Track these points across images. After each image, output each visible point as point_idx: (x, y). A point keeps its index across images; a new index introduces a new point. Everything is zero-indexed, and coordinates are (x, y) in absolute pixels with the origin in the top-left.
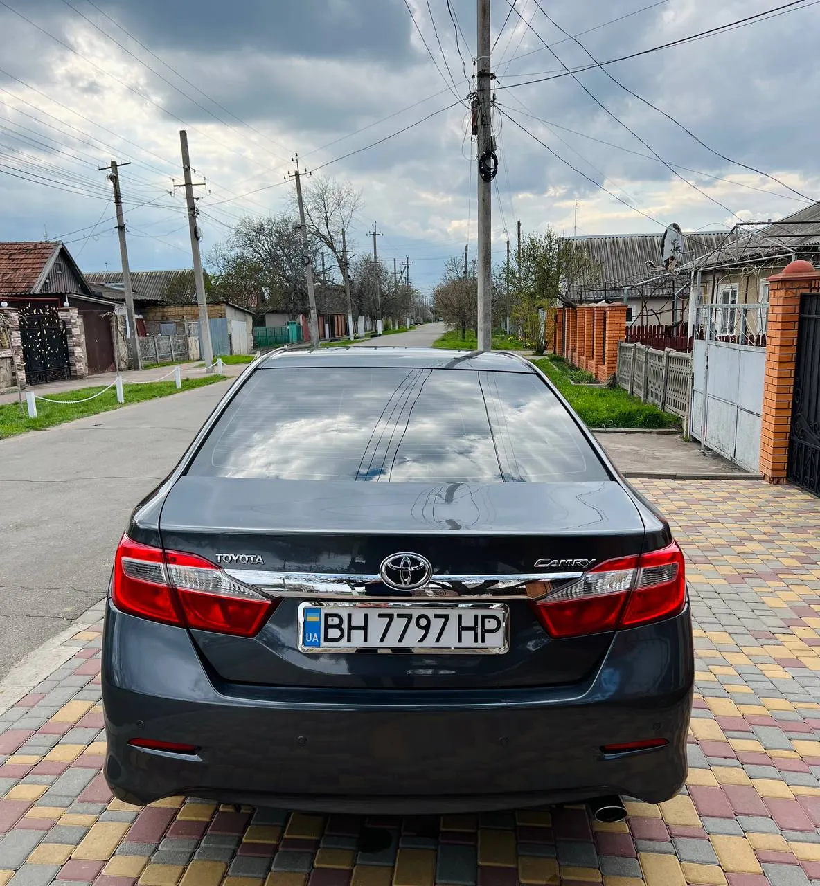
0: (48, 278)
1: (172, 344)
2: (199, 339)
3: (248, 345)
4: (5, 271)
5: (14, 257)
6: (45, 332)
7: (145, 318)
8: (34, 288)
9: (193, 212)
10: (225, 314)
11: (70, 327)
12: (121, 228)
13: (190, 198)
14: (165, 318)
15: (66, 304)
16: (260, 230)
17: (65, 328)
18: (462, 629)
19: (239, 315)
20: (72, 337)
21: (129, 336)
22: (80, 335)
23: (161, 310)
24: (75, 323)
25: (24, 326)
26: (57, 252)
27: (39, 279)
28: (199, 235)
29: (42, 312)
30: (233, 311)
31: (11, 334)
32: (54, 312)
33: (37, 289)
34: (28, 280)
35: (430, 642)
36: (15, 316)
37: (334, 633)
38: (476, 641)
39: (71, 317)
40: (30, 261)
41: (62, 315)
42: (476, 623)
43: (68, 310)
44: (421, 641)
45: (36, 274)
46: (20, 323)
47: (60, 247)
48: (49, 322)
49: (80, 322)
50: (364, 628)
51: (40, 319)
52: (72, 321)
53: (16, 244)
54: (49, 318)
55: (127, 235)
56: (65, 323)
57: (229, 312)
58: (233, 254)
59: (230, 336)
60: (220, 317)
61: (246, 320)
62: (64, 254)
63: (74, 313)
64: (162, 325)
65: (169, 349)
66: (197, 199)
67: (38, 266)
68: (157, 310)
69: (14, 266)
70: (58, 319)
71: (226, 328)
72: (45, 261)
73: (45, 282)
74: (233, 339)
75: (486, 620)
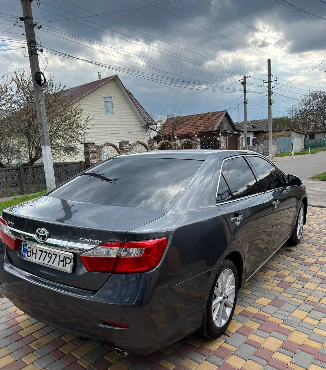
0: (220, 125)
1: (264, 148)
2: (277, 146)
3: (301, 148)
4: (206, 123)
5: (210, 118)
6: (210, 145)
7: (258, 138)
8: (214, 128)
9: (270, 93)
10: (291, 135)
11: (220, 143)
12: (245, 103)
13: (269, 87)
14: (266, 138)
15: (220, 134)
16: (315, 96)
17: (218, 144)
18: (60, 260)
19: (298, 135)
20: (220, 147)
21: (244, 146)
22: (224, 146)
23: (265, 134)
24: (222, 142)
25: (202, 143)
26: (224, 114)
27: (216, 126)
28: (271, 103)
29: (210, 138)
30: (295, 133)
31: (197, 146)
32: (214, 138)
33: (215, 129)
34: (213, 126)
35: (51, 263)
36: (199, 140)
37: (29, 254)
38: (63, 266)
39: (221, 139)
40: (215, 119)
41: (218, 139)
42: (64, 260)
43: (220, 137)
44: (49, 262)
45: (216, 123)
46: (201, 143)
47: (226, 112)
48: (212, 141)
49: (224, 141)
50: (36, 254)
51: (209, 141)
52: (221, 141)
53: (211, 113)
54: (212, 140)
55: (247, 106)
56: (218, 142)
57: (293, 134)
58: (301, 108)
59: (292, 144)
60: (289, 136)
61: (301, 137)
62: (227, 115)
63: (222, 138)
64: (264, 141)
65: (262, 151)
66: (273, 87)
67: (217, 120)
68: (263, 134)
69: (209, 121)
70: (216, 140)
71: (291, 141)
72: (220, 118)
73: (219, 126)
74: (294, 145)
75: (67, 259)
